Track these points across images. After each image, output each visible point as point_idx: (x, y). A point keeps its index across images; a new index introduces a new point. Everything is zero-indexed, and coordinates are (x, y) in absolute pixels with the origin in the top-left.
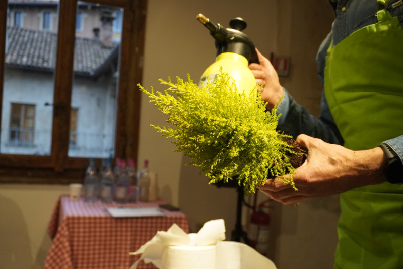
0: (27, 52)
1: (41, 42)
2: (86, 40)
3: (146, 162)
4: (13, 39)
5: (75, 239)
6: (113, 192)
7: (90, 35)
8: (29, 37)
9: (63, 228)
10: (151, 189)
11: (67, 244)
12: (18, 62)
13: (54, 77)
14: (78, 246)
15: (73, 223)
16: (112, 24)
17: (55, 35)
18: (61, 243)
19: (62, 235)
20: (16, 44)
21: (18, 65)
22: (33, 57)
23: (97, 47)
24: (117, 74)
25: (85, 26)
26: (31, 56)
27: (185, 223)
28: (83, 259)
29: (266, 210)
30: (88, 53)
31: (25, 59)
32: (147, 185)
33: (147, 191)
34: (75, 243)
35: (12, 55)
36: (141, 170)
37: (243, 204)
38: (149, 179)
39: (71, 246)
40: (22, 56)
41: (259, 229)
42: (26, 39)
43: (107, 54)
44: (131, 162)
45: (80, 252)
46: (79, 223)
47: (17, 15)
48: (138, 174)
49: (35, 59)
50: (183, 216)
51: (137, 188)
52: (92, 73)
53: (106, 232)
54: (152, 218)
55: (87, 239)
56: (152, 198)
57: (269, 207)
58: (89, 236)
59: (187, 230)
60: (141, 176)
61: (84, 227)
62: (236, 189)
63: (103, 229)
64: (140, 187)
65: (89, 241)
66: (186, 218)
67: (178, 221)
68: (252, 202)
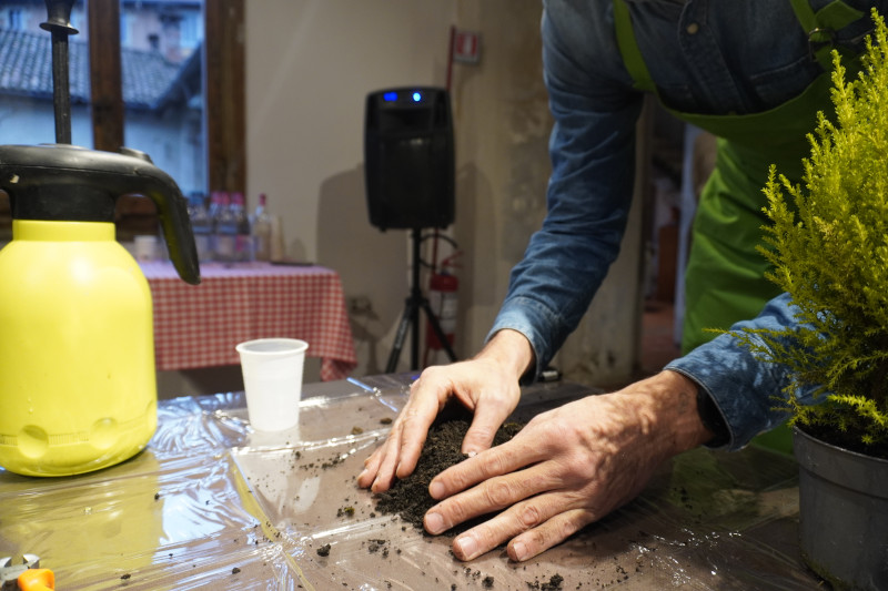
0: (37, 70)
2: (137, 53)
3: (263, 199)
4: (11, 48)
7: (144, 45)
8: (38, 45)
12: (24, 86)
13: (89, 110)
16: (178, 27)
17: (83, 44)
20: (18, 56)
21: (24, 91)
23: (156, 65)
24: (198, 101)
25: (134, 33)
26: (45, 76)
27: (337, 285)
29: (451, 270)
30: (142, 74)
31: (35, 82)
32: (268, 235)
33: (268, 246)
35: (11, 74)
36: (256, 210)
38: (269, 225)
40: (30, 77)
41: (443, 298)
42: (33, 49)
43: (172, 75)
44: (237, 197)
47: (15, 16)
48: (251, 218)
50: (332, 273)
51: (250, 240)
52: (152, 105)
53: (207, 302)
54: (282, 278)
55: (175, 315)
56: (276, 257)
57: (457, 266)
58: (179, 311)
59: (340, 296)
60: (256, 219)
61: (169, 297)
62: (409, 232)
63: (201, 299)
64: (256, 239)
65: (180, 319)
66: (336, 278)
67: (325, 281)
68: (429, 260)
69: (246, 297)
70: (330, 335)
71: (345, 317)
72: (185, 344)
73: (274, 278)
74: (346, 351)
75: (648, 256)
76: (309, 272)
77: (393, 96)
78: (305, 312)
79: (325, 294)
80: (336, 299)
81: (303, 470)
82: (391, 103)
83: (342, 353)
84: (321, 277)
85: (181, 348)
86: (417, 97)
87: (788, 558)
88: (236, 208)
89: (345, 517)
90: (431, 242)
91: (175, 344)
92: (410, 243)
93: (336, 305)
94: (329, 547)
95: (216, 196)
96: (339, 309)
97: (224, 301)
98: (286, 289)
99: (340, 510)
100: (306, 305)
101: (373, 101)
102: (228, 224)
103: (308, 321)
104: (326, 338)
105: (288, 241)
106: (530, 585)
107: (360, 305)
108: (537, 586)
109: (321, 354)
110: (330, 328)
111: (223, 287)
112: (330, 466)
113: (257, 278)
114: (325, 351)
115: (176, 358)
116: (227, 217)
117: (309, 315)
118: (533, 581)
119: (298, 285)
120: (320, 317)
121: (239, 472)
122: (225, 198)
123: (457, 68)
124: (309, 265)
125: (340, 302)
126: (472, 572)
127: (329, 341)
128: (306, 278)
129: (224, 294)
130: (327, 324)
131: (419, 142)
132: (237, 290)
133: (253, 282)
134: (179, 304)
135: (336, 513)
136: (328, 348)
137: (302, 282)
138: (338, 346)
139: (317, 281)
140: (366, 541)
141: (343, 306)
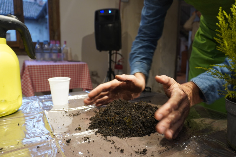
0: (2, 8)
1: (9, 3)
3: (65, 42)
5: (33, 76)
6: (50, 56)
7: (33, 1)
9: (26, 71)
10: (69, 55)
11: (29, 78)
14: (35, 79)
15: (31, 69)
18: (26, 78)
19: (27, 75)
22: (5, 10)
23: (36, 6)
24: (47, 17)
26: (4, 10)
27: (87, 67)
28: (39, 86)
29: (121, 63)
30: (32, 9)
31: (1, 12)
32: (67, 53)
33: (67, 56)
34: (34, 78)
36: (63, 46)
37: (112, 62)
38: (67, 50)
39: (32, 80)
41: (118, 71)
43: (41, 9)
44: (58, 42)
45: (37, 83)
46: (34, 68)
48: (62, 48)
49: (7, 11)
50: (85, 64)
51: (62, 55)
52: (35, 18)
53: (49, 72)
54: (71, 65)
55: (39, 76)
56: (69, 59)
57: (123, 62)
58: (41, 75)
59: (88, 70)
60: (64, 48)
61: (37, 71)
62: (108, 52)
63: (47, 71)
64: (63, 54)
65: (41, 77)
66: (87, 65)
67: (83, 66)
68: (114, 60)
69: (60, 71)
70: (85, 82)
71: (89, 76)
72: (43, 84)
73: (68, 65)
74: (90, 86)
75: (178, 60)
76: (79, 63)
77: (103, 11)
78: (78, 75)
79: (83, 70)
80: (87, 71)
81: (67, 116)
82: (102, 13)
83: (89, 87)
84: (82, 65)
85: (41, 85)
86: (110, 12)
87: (223, 143)
88: (57, 45)
89: (78, 130)
90: (115, 55)
91: (40, 84)
92: (108, 55)
93: (87, 73)
94: (70, 140)
95: (51, 42)
96: (88, 74)
97: (54, 72)
98: (72, 68)
99: (76, 128)
100: (78, 73)
101: (97, 13)
102: (55, 50)
103: (78, 78)
104: (84, 82)
105: (73, 55)
106: (136, 152)
107: (94, 73)
108: (138, 152)
109: (82, 87)
110: (85, 80)
111: (53, 68)
112: (76, 115)
113: (63, 65)
114: (84, 86)
115: (40, 89)
116: (54, 48)
117: (79, 76)
118: (137, 151)
119: (75, 67)
120: (82, 77)
121: (46, 117)
122: (54, 42)
123: (122, 4)
124: (79, 61)
125: (88, 72)
126: (117, 148)
127: (85, 84)
128: (78, 65)
129: (54, 70)
130: (84, 79)
131: (110, 25)
132: (57, 69)
133: (62, 66)
134: (40, 73)
135: (75, 129)
136: (84, 85)
137: (76, 66)
138: (87, 85)
139: (81, 66)
140: (83, 138)
141: (89, 73)
